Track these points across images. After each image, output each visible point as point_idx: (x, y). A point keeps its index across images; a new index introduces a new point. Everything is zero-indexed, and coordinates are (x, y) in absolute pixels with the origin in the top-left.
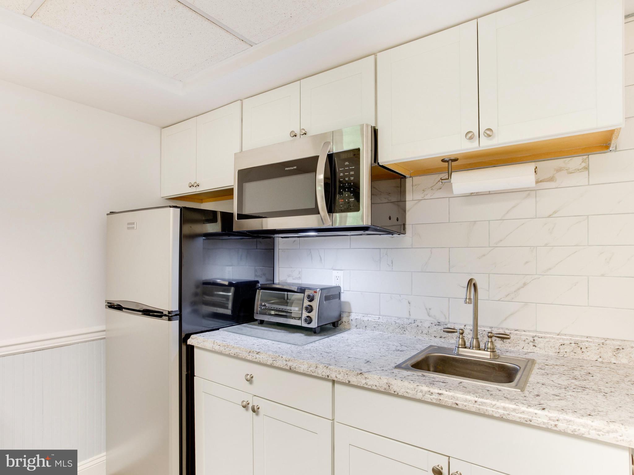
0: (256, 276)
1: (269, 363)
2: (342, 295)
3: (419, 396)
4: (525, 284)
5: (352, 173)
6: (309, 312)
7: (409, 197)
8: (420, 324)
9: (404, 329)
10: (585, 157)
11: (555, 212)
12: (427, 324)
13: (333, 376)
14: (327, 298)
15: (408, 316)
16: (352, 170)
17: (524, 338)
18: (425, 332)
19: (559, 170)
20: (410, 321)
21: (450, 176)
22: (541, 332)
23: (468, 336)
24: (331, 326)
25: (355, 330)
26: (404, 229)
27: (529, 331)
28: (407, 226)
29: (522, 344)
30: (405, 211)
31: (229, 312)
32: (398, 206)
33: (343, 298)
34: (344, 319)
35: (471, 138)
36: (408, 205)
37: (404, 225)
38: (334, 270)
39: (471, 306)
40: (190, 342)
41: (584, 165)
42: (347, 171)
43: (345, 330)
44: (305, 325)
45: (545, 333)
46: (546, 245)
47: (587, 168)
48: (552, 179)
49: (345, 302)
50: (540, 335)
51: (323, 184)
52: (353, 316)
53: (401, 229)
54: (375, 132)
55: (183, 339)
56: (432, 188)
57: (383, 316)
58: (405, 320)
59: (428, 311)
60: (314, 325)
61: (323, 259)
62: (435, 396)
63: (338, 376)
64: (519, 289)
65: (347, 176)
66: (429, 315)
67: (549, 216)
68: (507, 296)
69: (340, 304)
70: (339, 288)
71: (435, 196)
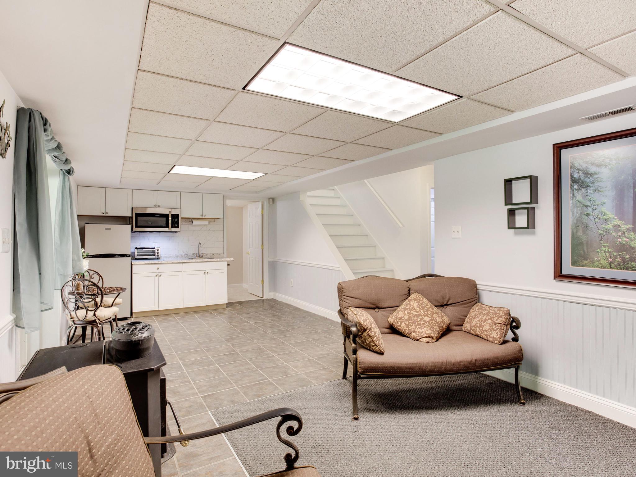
39: (199, 249)
44: (157, 257)
48: (212, 223)
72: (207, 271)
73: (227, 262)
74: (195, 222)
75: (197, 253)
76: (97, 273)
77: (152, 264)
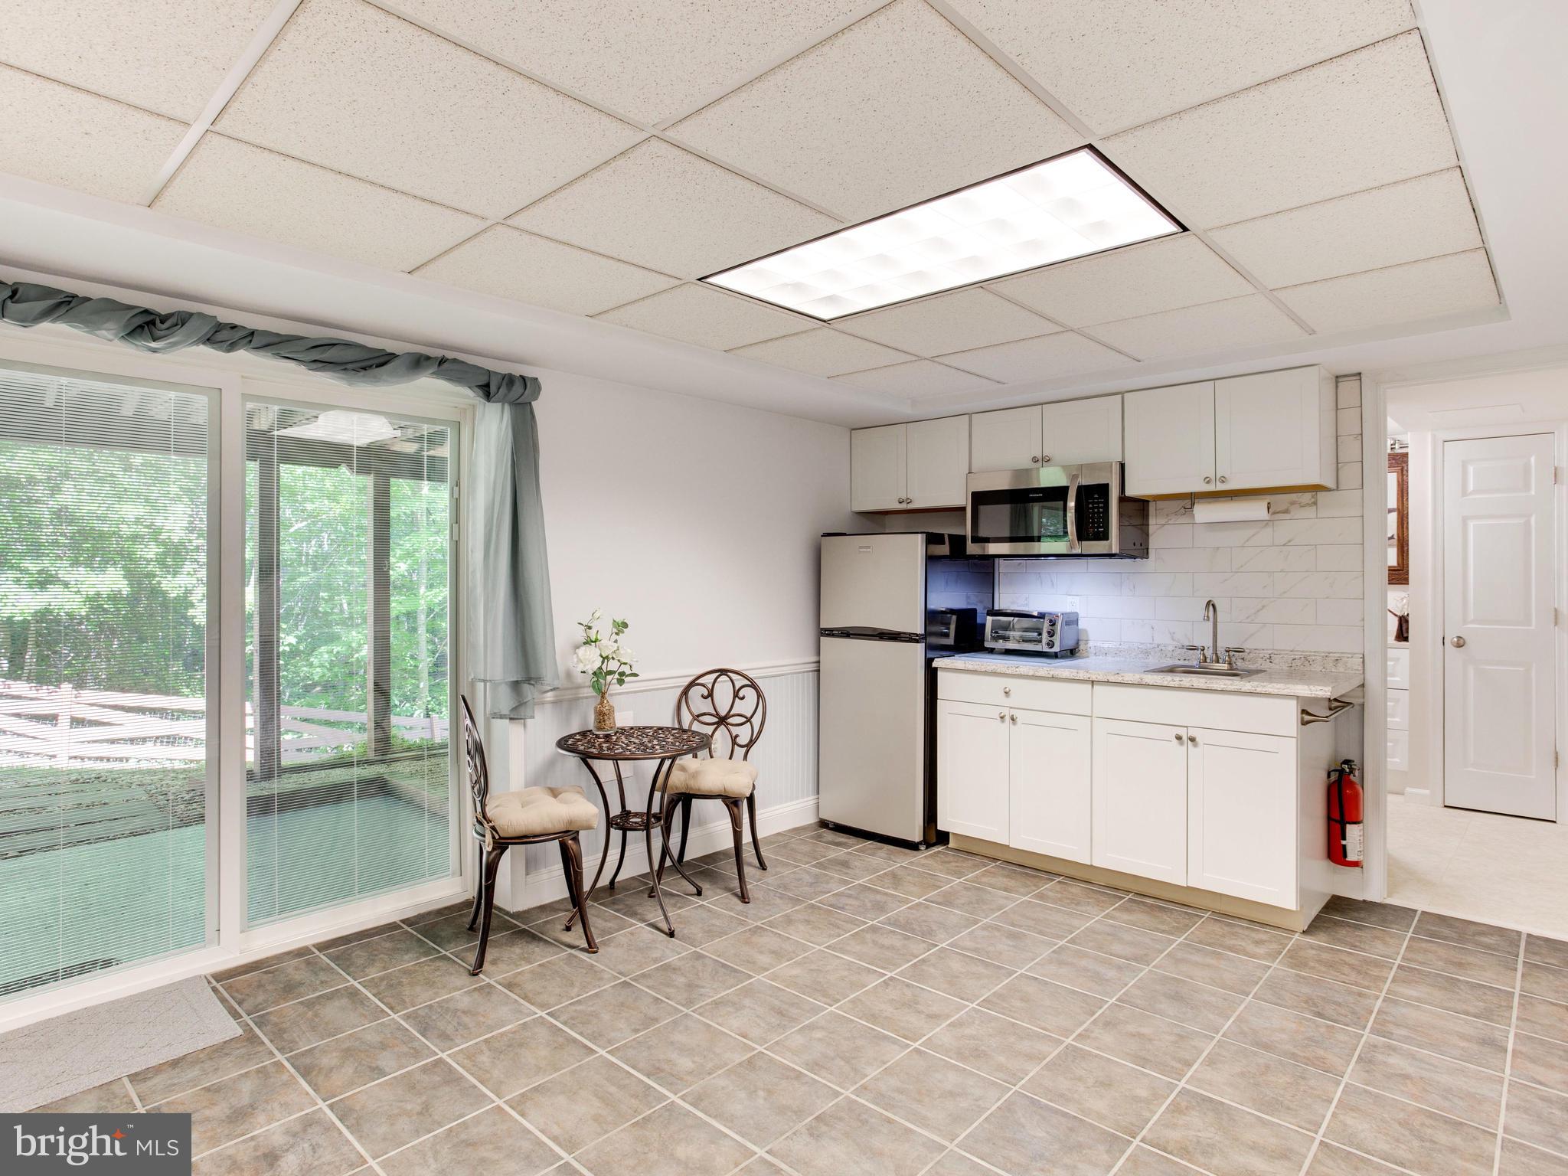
0: (968, 603)
1: (1030, 674)
2: (1080, 622)
3: (1165, 684)
4: (1263, 607)
5: (1101, 505)
6: (1051, 637)
7: (1152, 521)
8: (1163, 648)
9: (1147, 653)
10: (1314, 493)
11: (1289, 541)
12: (1170, 648)
13: (1094, 678)
14: (1068, 623)
15: (1151, 642)
16: (1101, 502)
17: (1261, 655)
18: (1169, 655)
19: (1293, 503)
20: (1153, 646)
21: (1193, 505)
22: (1277, 650)
23: (1209, 653)
24: (1069, 653)
25: (1094, 657)
26: (1147, 553)
27: (1267, 650)
28: (1150, 551)
29: (1260, 661)
30: (1148, 535)
31: (950, 641)
32: (1141, 529)
33: (1082, 625)
34: (1082, 647)
35: (1208, 482)
36: (1151, 529)
37: (1147, 549)
38: (1070, 595)
39: (1210, 624)
40: (934, 664)
41: (1313, 500)
42: (1096, 503)
43: (1080, 658)
44: (1046, 649)
45: (1281, 650)
46: (1282, 571)
47: (1315, 503)
48: (1287, 511)
49: (1082, 630)
50: (1276, 652)
51: (1073, 511)
52: (1091, 644)
53: (1144, 553)
54: (1122, 466)
55: (929, 662)
56: (1176, 513)
57: (1125, 642)
58: (1148, 645)
59: (1172, 635)
60: (1056, 649)
61: (1055, 583)
62: (1178, 683)
63: (1099, 677)
64: (1258, 611)
65: (1096, 508)
66: (1173, 639)
67: (1284, 545)
68: (1248, 618)
69: (1078, 631)
70: (1077, 613)
71: (1179, 521)
72: (1192, 733)
73: (1293, 703)
74: (1204, 513)
75: (1208, 643)
76: (753, 685)
77: (985, 673)
